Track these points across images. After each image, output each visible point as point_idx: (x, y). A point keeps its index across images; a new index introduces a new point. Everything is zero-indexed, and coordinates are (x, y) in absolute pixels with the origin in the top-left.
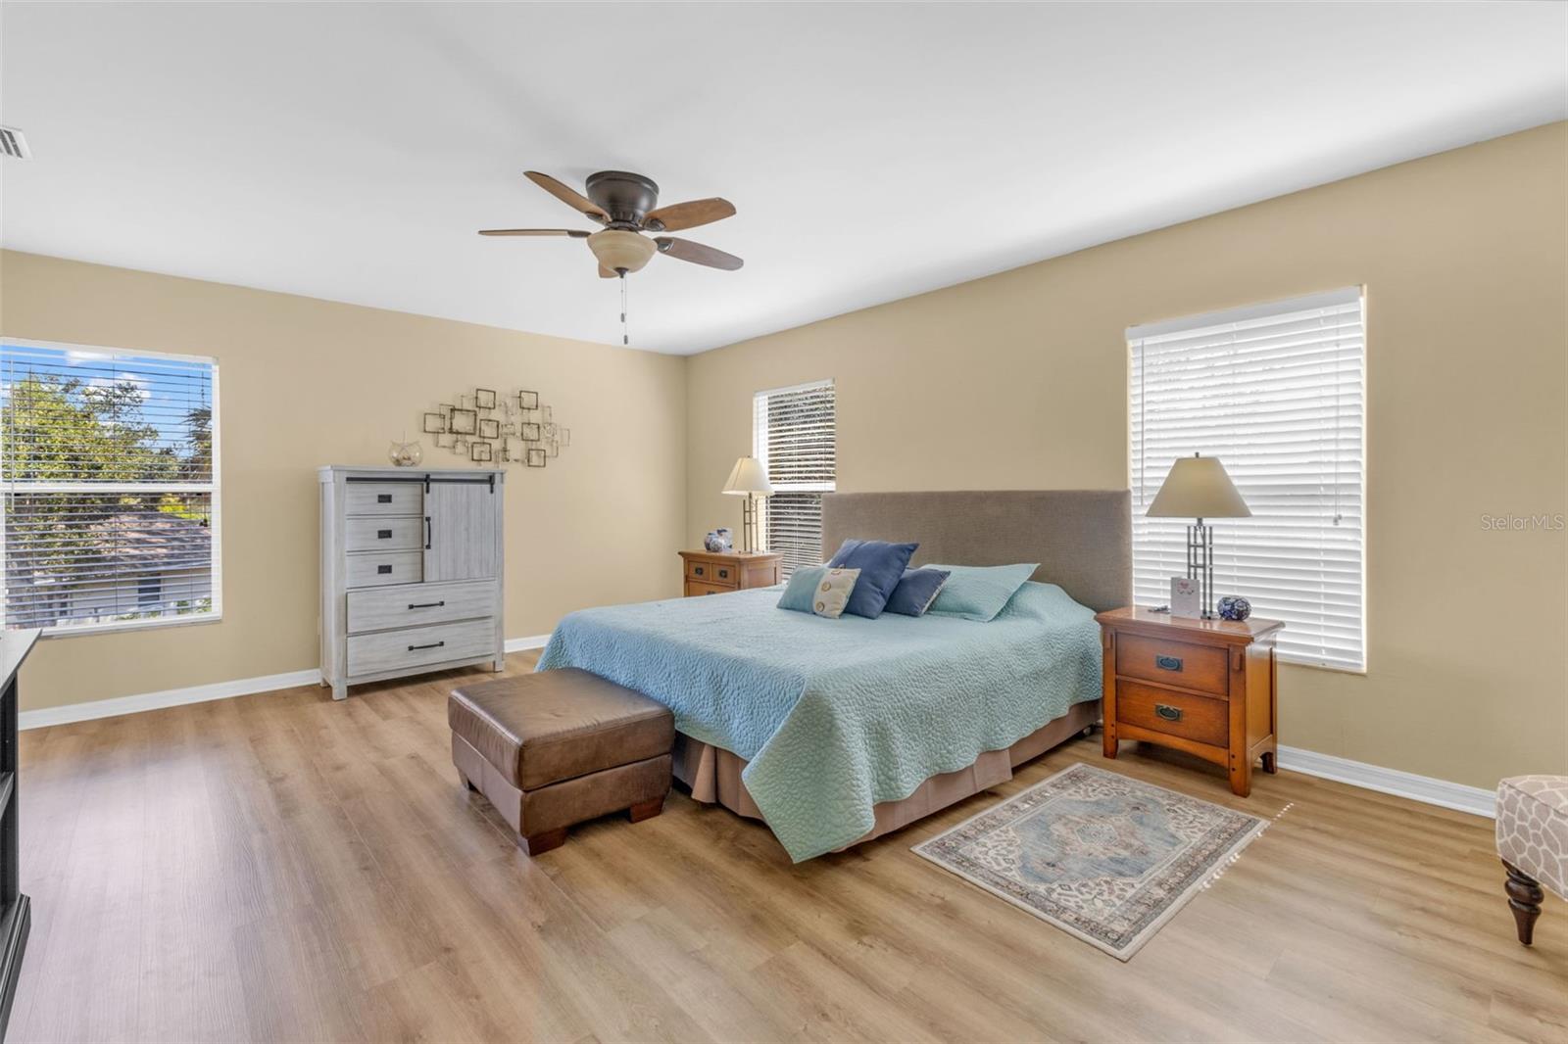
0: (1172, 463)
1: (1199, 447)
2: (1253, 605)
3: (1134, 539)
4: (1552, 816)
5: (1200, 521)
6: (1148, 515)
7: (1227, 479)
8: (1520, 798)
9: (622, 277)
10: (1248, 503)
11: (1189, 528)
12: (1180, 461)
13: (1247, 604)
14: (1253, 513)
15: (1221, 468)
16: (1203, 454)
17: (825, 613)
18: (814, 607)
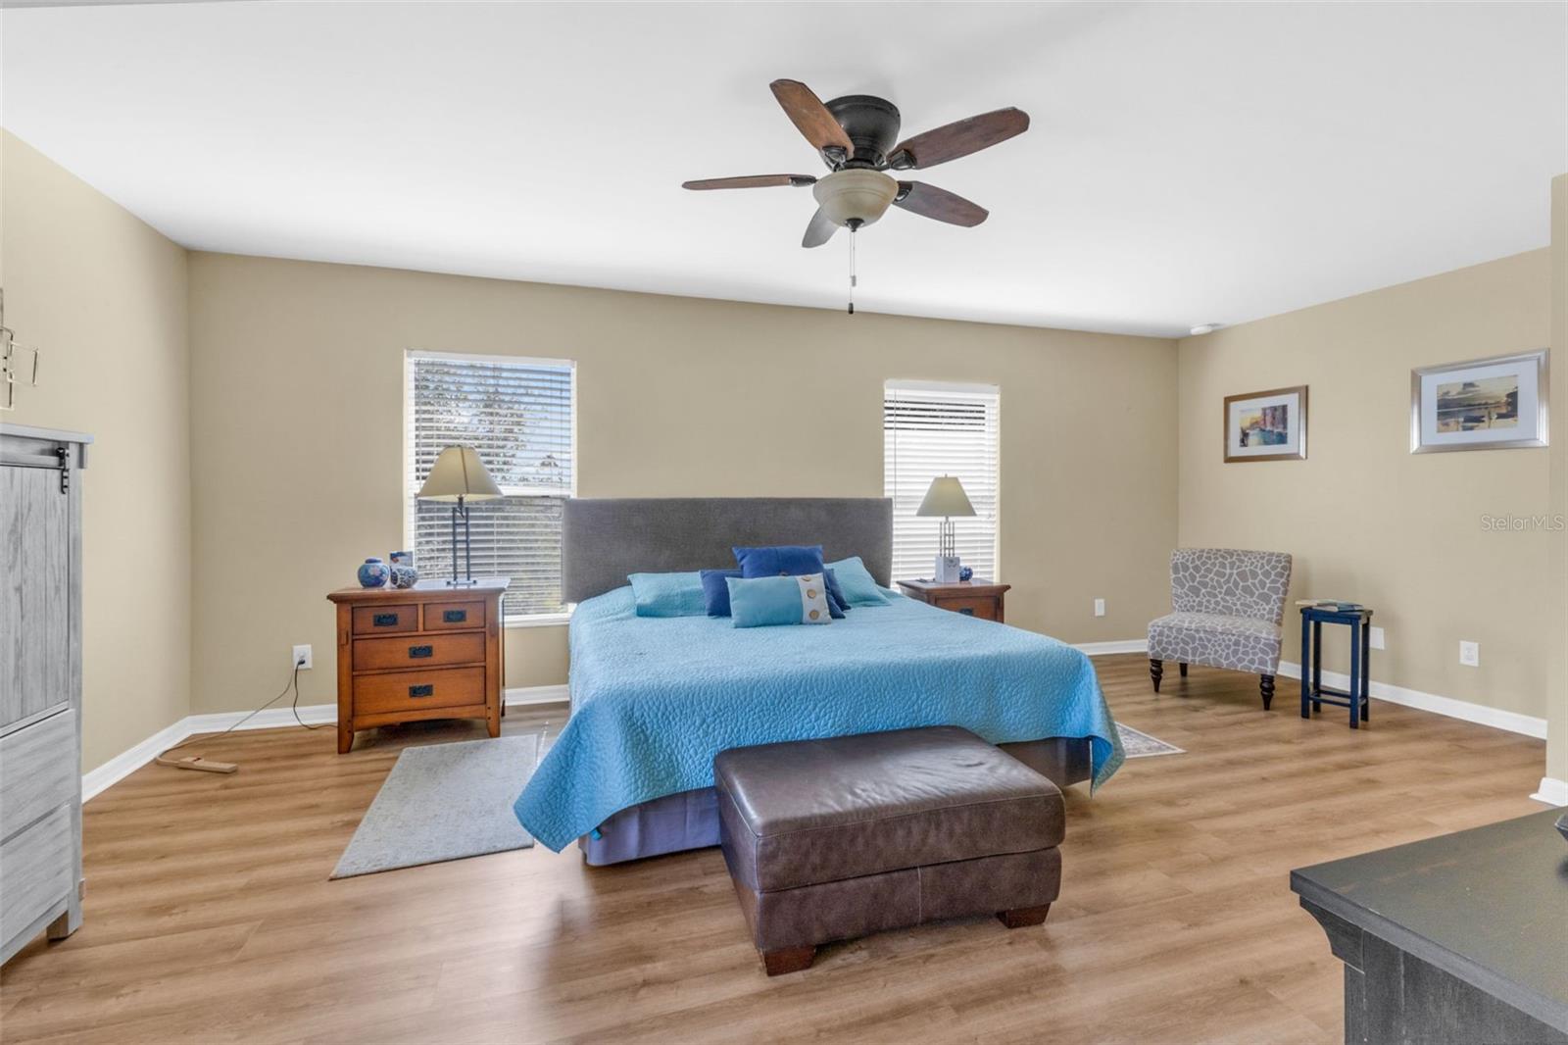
0: (932, 480)
1: (949, 470)
2: (974, 570)
3: (895, 533)
4: (1185, 631)
5: (948, 519)
6: (918, 515)
7: (963, 492)
8: (1166, 629)
10: (974, 506)
11: (941, 524)
12: (936, 479)
13: (970, 570)
14: (977, 513)
15: (959, 484)
16: (950, 475)
17: (819, 620)
18: (806, 617)
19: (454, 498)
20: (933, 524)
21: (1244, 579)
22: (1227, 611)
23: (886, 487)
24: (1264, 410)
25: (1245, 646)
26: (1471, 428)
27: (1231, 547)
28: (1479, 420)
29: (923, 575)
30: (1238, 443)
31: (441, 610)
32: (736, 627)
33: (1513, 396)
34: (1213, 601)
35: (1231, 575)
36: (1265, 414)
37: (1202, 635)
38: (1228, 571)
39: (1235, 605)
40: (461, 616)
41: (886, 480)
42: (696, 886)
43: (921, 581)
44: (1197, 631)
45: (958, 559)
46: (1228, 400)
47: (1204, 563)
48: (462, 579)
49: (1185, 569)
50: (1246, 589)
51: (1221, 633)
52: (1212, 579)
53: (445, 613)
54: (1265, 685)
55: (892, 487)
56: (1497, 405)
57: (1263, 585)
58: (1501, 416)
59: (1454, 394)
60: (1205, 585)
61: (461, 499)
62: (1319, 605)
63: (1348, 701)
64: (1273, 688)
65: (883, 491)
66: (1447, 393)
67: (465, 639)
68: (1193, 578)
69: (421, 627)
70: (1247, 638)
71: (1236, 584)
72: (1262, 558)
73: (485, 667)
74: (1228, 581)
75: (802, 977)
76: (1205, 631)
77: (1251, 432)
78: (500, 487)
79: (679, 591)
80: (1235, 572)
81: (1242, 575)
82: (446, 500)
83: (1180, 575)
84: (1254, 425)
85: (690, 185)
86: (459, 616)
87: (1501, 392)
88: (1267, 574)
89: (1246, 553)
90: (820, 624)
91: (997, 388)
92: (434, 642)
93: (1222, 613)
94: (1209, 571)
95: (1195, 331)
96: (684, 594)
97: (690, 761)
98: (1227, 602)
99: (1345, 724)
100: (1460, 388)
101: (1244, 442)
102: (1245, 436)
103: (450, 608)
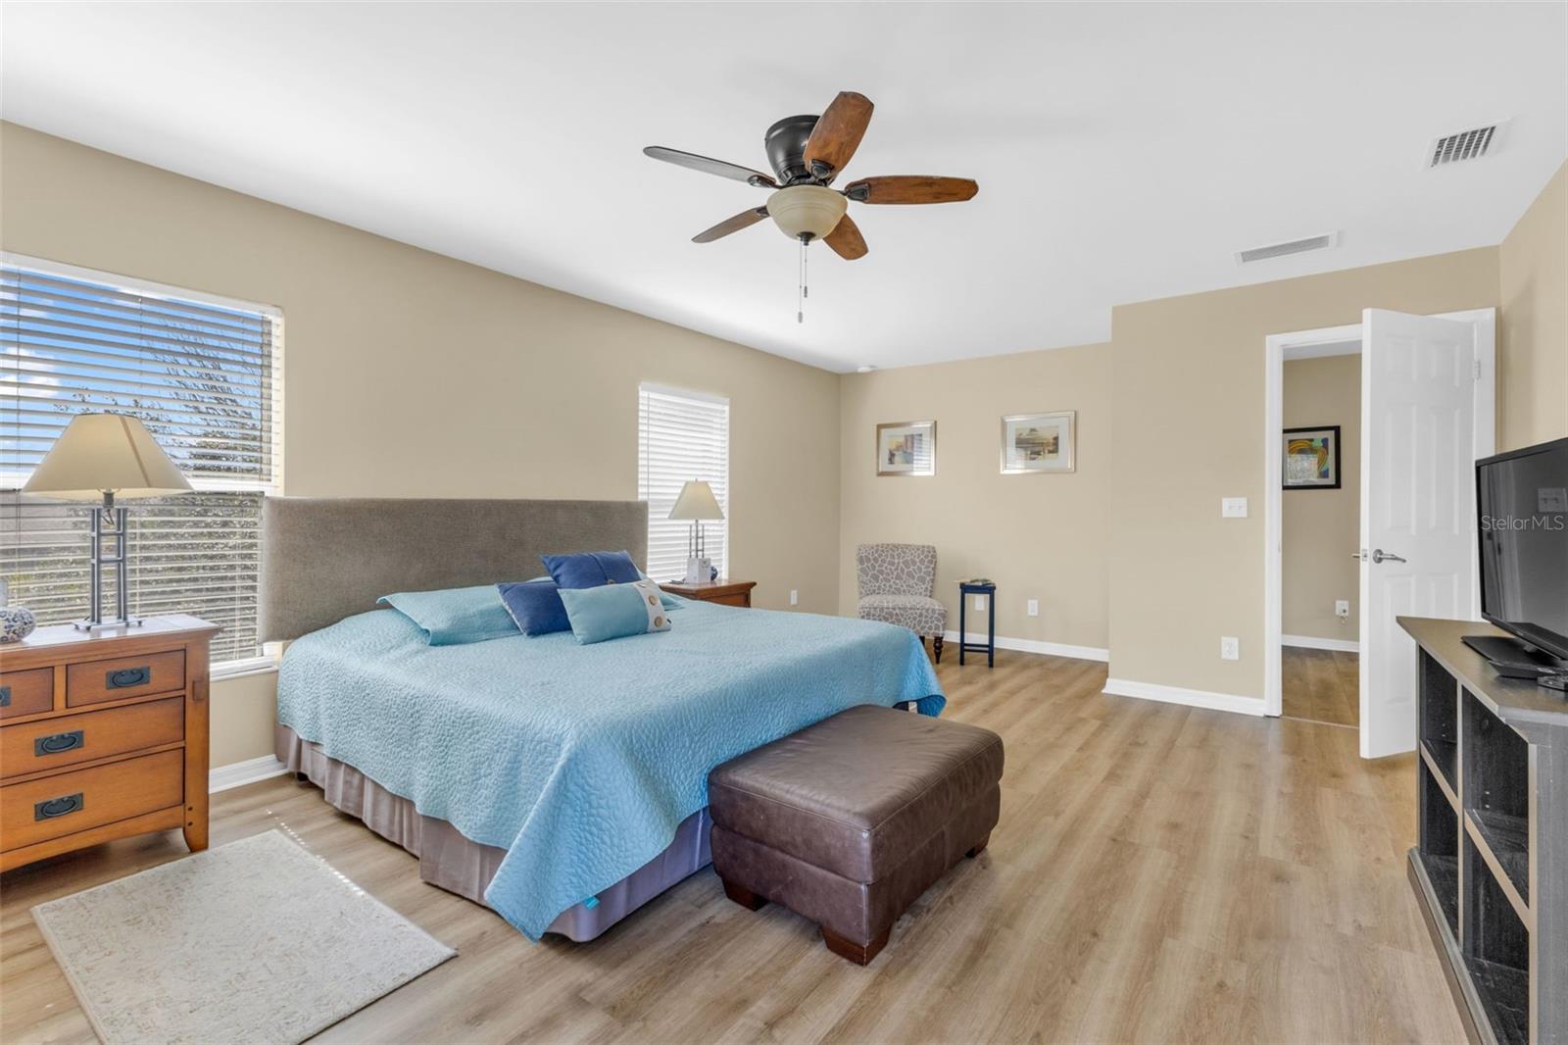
0: (683, 484)
1: (698, 475)
2: (718, 570)
5: (697, 521)
6: (670, 518)
7: (712, 496)
9: (806, 244)
11: (691, 527)
12: (687, 483)
13: (715, 570)
16: (700, 479)
17: (662, 627)
18: (651, 626)
19: (98, 495)
20: (684, 527)
21: (908, 567)
22: (898, 591)
23: (640, 490)
24: (906, 437)
25: (926, 617)
26: (1034, 459)
27: (896, 542)
28: (1038, 453)
29: (675, 576)
30: (887, 461)
31: (100, 673)
32: (585, 644)
33: (1056, 439)
34: (888, 584)
35: (899, 563)
36: (907, 441)
37: (897, 611)
38: (896, 561)
39: (902, 586)
40: (141, 676)
41: (640, 482)
42: (704, 921)
43: (673, 582)
44: (894, 609)
45: (709, 559)
46: (880, 427)
47: (880, 556)
48: (110, 620)
49: (869, 560)
50: (909, 574)
51: (911, 609)
52: (886, 568)
53: (107, 674)
54: (937, 645)
55: (645, 490)
56: (1048, 444)
57: (920, 569)
58: (1050, 452)
59: (1025, 435)
60: (881, 572)
61: (109, 497)
62: (972, 582)
63: (987, 649)
64: (941, 646)
65: (637, 494)
66: (1021, 434)
67: (148, 712)
68: (874, 568)
69: (60, 702)
70: (927, 610)
71: (902, 570)
72: (918, 549)
73: (184, 748)
74: (896, 569)
75: (886, 955)
76: (899, 608)
77: (896, 453)
78: (189, 480)
79: (475, 610)
80: (901, 561)
81: (906, 563)
82: (78, 498)
83: (865, 566)
84: (898, 448)
85: (650, 151)
86: (138, 676)
87: (1049, 436)
88: (922, 562)
89: (907, 546)
90: (663, 631)
91: (727, 400)
92: (88, 726)
93: (893, 593)
94: (883, 561)
95: (861, 370)
96: (482, 613)
97: (682, 788)
98: (897, 584)
99: (985, 665)
100: (1028, 431)
101: (891, 461)
102: (892, 455)
103: (116, 667)
